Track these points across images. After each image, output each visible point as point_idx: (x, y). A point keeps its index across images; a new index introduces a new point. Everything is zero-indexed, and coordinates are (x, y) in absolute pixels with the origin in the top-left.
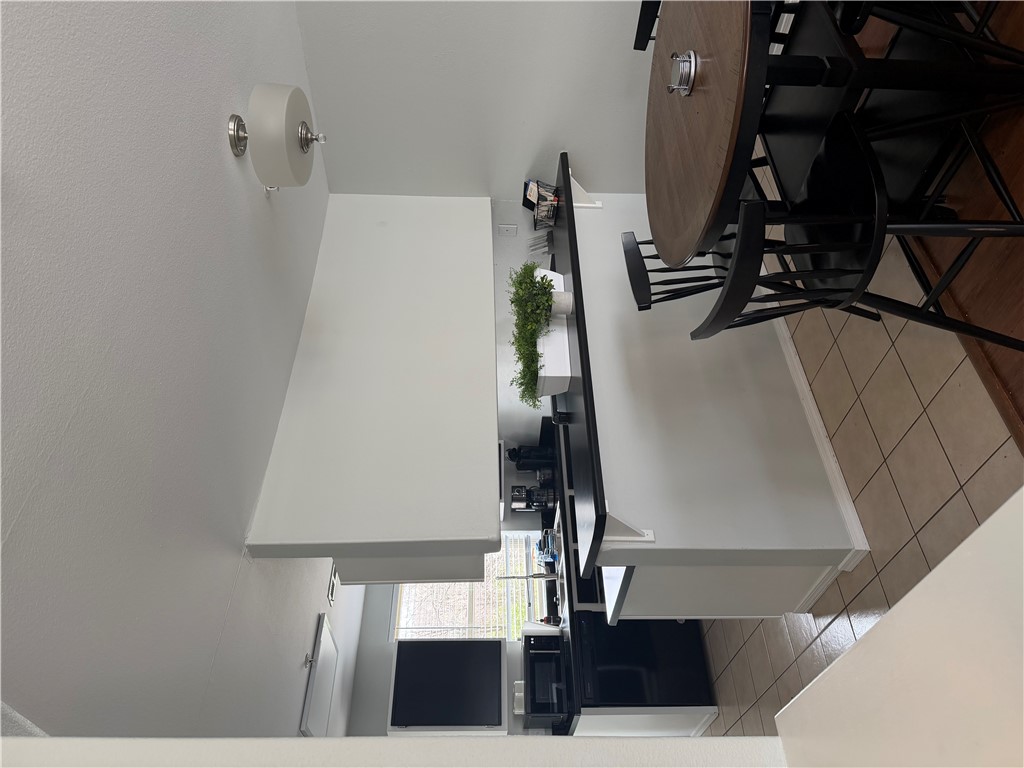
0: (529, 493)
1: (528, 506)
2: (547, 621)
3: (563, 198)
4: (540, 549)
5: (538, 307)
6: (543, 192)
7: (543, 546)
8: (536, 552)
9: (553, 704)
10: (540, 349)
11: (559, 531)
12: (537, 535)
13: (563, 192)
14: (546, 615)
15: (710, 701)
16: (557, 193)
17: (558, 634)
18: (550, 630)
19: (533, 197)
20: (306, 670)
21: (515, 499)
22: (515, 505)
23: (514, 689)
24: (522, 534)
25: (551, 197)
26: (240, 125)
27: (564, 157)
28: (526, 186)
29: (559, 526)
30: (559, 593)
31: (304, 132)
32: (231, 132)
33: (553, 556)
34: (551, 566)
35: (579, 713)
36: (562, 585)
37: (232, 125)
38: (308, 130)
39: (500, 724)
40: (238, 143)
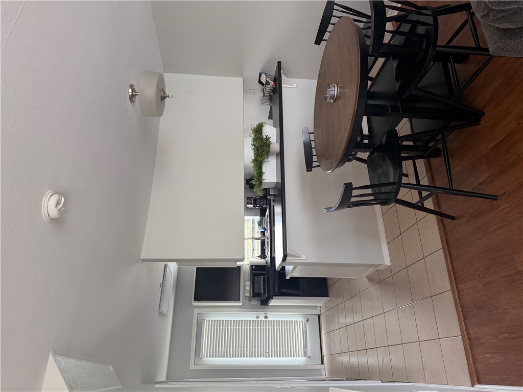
0: (255, 200)
1: (254, 206)
2: (261, 257)
3: (278, 83)
4: (259, 225)
5: (264, 151)
6: (268, 79)
7: (260, 224)
8: (257, 226)
9: (261, 293)
10: (264, 170)
11: (267, 218)
12: (258, 218)
13: (278, 80)
14: (260, 254)
15: (327, 296)
16: (275, 81)
17: (265, 264)
18: (261, 262)
19: (263, 80)
20: (161, 289)
21: (248, 203)
22: (248, 206)
23: (245, 286)
24: (251, 218)
25: (272, 83)
26: (134, 91)
27: (279, 63)
28: (260, 75)
29: (268, 216)
30: (266, 245)
31: (163, 94)
32: (130, 94)
33: (265, 229)
34: (263, 233)
35: (272, 299)
36: (268, 242)
37: (130, 90)
38: (165, 93)
39: (239, 300)
40: (132, 97)
